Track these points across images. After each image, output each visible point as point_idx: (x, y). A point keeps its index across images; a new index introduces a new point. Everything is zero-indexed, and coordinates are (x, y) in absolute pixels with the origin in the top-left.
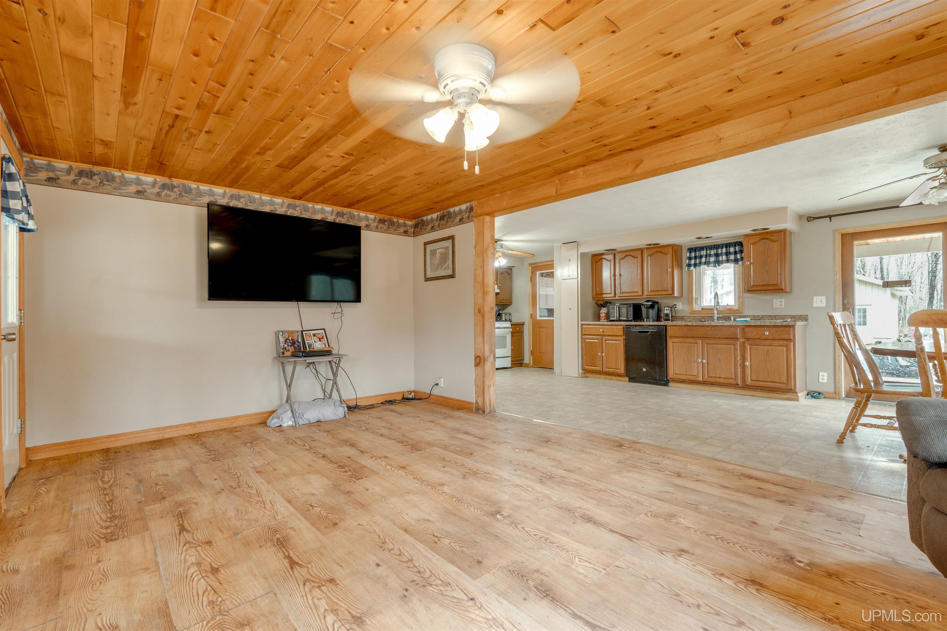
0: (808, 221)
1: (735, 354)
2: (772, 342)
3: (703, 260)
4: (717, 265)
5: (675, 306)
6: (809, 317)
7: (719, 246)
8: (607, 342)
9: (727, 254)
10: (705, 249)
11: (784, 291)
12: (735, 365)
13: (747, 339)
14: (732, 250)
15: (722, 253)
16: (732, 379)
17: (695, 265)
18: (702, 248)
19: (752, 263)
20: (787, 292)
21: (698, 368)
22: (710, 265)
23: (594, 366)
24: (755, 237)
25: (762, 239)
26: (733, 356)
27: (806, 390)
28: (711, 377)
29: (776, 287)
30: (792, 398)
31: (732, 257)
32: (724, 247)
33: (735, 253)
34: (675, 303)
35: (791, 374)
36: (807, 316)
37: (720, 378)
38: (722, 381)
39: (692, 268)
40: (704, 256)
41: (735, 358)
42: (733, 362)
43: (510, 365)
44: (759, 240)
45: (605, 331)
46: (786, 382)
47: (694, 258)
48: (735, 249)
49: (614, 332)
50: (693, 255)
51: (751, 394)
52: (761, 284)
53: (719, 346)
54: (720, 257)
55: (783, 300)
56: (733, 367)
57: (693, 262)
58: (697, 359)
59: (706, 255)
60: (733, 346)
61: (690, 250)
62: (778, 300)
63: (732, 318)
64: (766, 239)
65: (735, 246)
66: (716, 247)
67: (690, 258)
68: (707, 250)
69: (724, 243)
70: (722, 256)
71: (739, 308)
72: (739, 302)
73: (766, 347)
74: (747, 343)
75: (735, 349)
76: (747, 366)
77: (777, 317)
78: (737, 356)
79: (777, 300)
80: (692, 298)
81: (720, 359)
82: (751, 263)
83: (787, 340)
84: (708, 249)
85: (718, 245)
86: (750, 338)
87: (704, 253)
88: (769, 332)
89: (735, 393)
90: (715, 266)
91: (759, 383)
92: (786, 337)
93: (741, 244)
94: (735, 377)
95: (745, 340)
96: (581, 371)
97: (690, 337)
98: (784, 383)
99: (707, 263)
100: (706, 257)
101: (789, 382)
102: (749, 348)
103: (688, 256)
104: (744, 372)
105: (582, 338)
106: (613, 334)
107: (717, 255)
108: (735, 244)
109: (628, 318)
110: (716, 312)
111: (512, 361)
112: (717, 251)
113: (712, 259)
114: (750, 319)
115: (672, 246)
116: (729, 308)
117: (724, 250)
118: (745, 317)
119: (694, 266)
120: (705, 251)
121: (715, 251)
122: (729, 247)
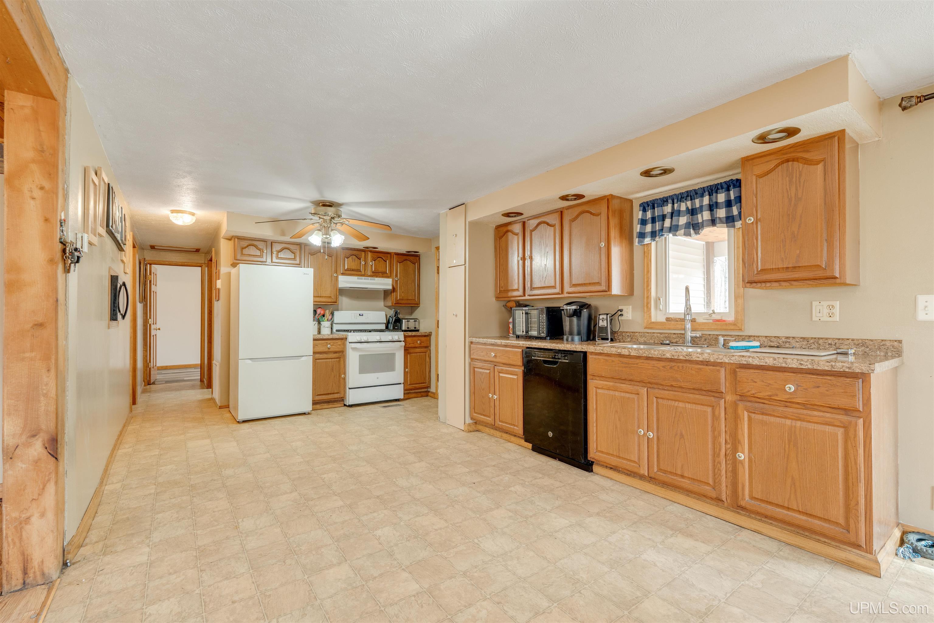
0: (904, 109)
1: (714, 429)
2: (805, 412)
3: (667, 223)
4: (692, 231)
5: (620, 313)
6: (905, 347)
7: (696, 192)
8: (501, 375)
9: (712, 207)
10: (670, 201)
11: (838, 281)
12: (716, 455)
13: (743, 397)
14: (721, 197)
15: (701, 207)
16: (708, 484)
17: (653, 234)
18: (664, 201)
19: (760, 220)
20: (845, 284)
21: (639, 446)
22: (678, 233)
23: (484, 415)
24: (768, 158)
25: (782, 163)
26: (710, 433)
27: (898, 524)
28: (665, 472)
29: (820, 274)
30: (859, 565)
31: (721, 213)
32: (707, 193)
33: (729, 204)
34: (620, 308)
35: (857, 504)
36: (900, 342)
37: (682, 476)
38: (686, 483)
39: (647, 240)
40: (669, 216)
41: (715, 439)
42: (710, 446)
43: (402, 397)
44: (777, 166)
45: (498, 355)
46: (842, 521)
47: (650, 221)
48: (729, 195)
49: (509, 358)
50: (649, 215)
51: (753, 527)
52: (781, 266)
53: (681, 405)
54: (699, 216)
55: (837, 304)
56: (710, 457)
57: (649, 228)
58: (639, 428)
59: (672, 214)
60: (709, 410)
61: (645, 207)
62: (825, 304)
63: (721, 340)
64: (793, 160)
65: (728, 190)
66: (690, 195)
67: (643, 222)
68: (673, 204)
69: (705, 185)
70: (702, 211)
71: (736, 319)
72: (736, 305)
73: (788, 422)
74: (741, 405)
75: (715, 418)
76: (742, 462)
77: (821, 342)
78: (720, 434)
79: (822, 303)
80: (649, 297)
81: (682, 436)
82: (757, 221)
83: (846, 411)
84: (675, 201)
85: (695, 190)
86: (749, 394)
87: (668, 209)
88: (798, 386)
89: (716, 515)
90: (687, 234)
91: (770, 507)
92: (843, 401)
93: (737, 183)
94: (715, 482)
95: (738, 397)
96: (469, 421)
97: (625, 380)
98: (837, 524)
99: (674, 229)
100: (672, 218)
101: (852, 526)
102: (746, 419)
103: (640, 217)
104: (735, 473)
105: (470, 364)
106: (508, 362)
107: (693, 212)
108: (728, 186)
109: (540, 334)
110: (689, 326)
111: (405, 390)
112: (692, 203)
113: (683, 220)
114: (758, 344)
115: (608, 199)
116: (718, 318)
117: (706, 200)
118: (749, 338)
119: (652, 237)
120: (670, 205)
121: (689, 203)
122: (717, 193)
